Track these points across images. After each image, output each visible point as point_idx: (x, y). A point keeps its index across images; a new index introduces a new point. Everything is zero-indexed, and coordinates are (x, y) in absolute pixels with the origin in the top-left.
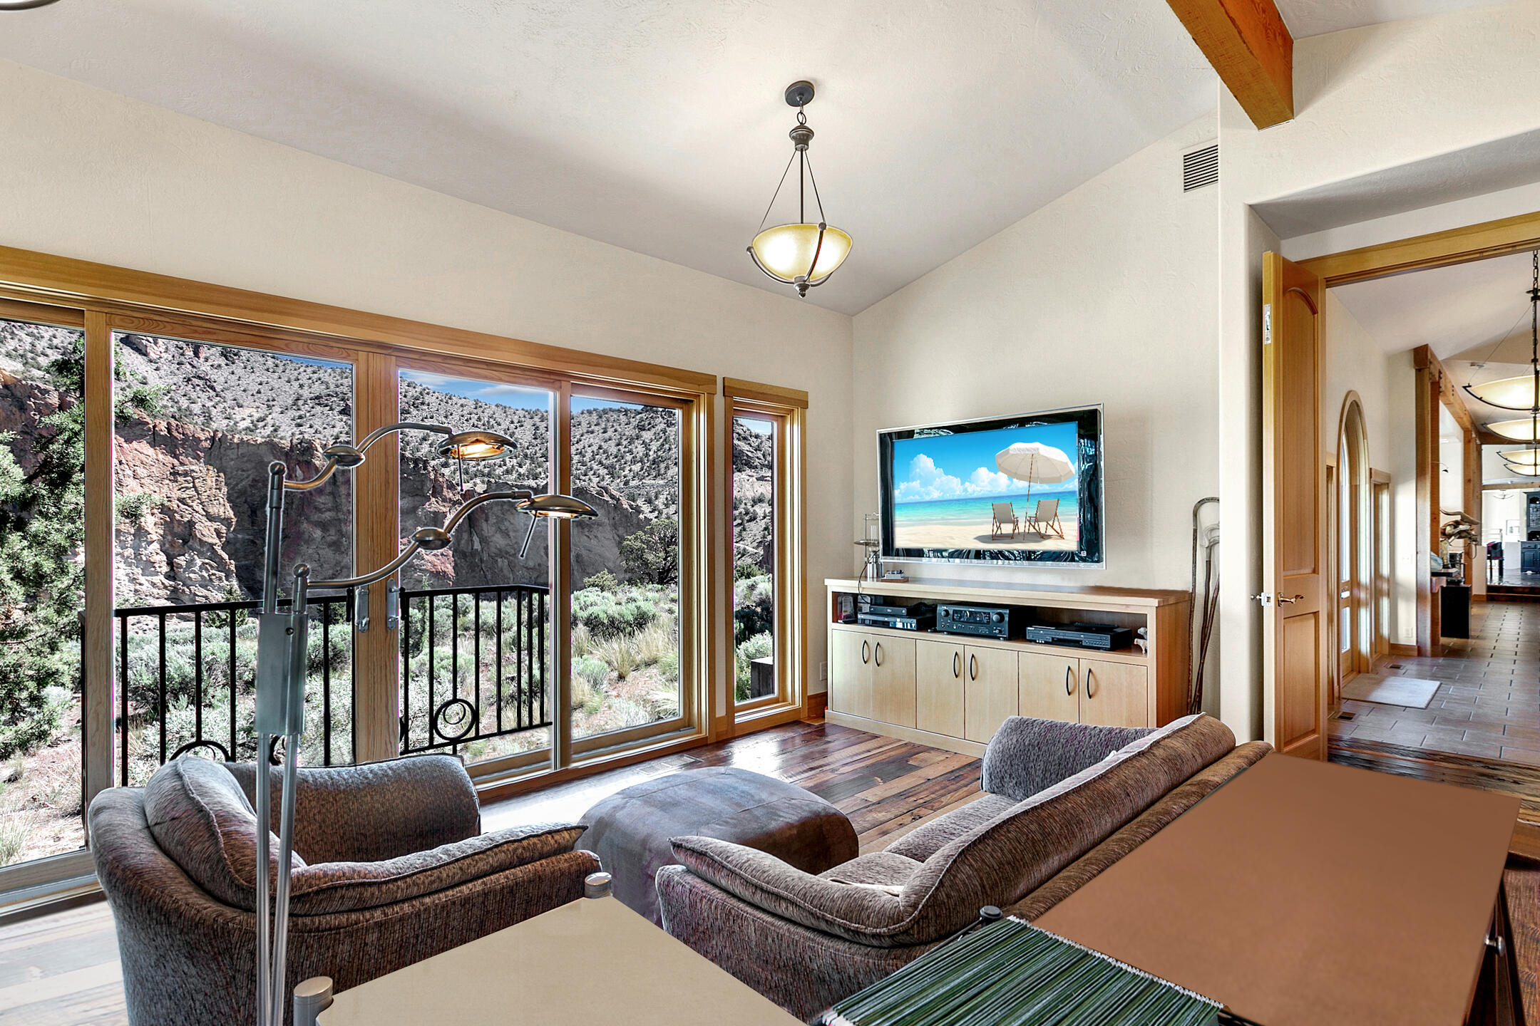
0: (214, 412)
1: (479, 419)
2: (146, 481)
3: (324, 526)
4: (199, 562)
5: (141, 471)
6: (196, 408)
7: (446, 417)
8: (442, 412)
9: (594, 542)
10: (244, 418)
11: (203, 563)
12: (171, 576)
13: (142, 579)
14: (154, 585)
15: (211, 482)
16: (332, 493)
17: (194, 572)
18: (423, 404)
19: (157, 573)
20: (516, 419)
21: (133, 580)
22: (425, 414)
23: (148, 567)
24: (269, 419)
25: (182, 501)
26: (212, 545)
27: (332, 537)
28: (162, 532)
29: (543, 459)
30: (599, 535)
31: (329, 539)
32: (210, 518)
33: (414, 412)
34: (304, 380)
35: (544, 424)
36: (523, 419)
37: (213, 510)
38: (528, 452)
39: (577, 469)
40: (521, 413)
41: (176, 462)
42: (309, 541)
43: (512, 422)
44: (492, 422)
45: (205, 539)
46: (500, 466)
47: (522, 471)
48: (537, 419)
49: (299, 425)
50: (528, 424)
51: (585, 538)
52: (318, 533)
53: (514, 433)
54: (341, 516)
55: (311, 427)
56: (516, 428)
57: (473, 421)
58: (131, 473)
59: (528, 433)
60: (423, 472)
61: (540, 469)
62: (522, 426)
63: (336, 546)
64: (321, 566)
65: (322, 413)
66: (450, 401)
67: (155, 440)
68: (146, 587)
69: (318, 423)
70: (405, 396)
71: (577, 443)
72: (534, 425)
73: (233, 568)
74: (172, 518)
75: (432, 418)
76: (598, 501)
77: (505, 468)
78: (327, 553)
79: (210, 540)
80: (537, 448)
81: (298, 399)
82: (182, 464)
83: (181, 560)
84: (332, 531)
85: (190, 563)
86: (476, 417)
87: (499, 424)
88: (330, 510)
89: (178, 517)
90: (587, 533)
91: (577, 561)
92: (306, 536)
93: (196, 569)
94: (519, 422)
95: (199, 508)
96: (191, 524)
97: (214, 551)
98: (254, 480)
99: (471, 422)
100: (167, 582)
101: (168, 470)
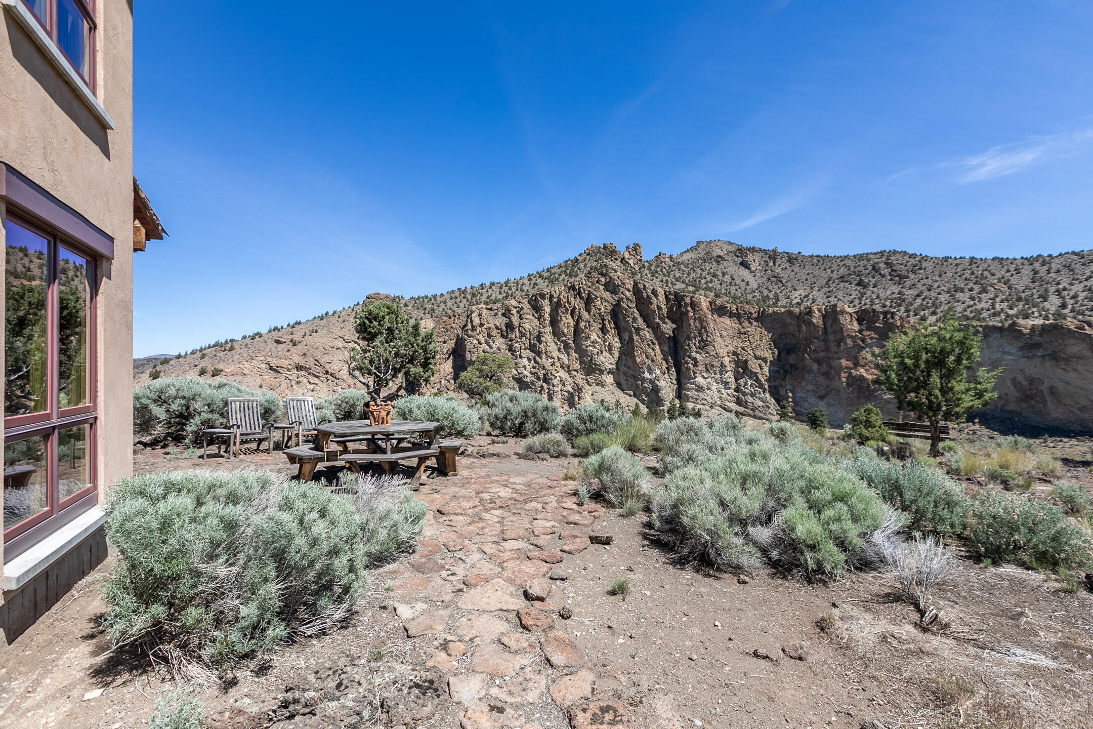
0: (780, 295)
1: (973, 273)
2: (726, 338)
3: (819, 362)
4: (749, 383)
5: (724, 333)
6: (771, 295)
7: (940, 276)
8: (937, 273)
9: (1072, 375)
10: (796, 296)
11: (752, 384)
12: (737, 390)
13: (723, 391)
14: (728, 394)
15: (757, 337)
16: (824, 340)
17: (747, 388)
18: (920, 269)
19: (729, 388)
20: (1012, 268)
21: (719, 392)
22: (921, 276)
23: (726, 384)
24: (811, 296)
25: (743, 348)
26: (756, 373)
27: (825, 368)
28: (734, 366)
29: (1041, 299)
30: (1079, 368)
31: (822, 370)
32: (756, 357)
33: (912, 276)
34: (835, 267)
35: (1046, 268)
36: (1021, 267)
37: (758, 353)
38: (1023, 295)
39: (1082, 305)
40: (1019, 262)
41: (740, 327)
42: (810, 371)
43: (1008, 271)
44: (986, 273)
45: (753, 370)
46: (988, 310)
47: (1011, 312)
48: (1037, 265)
49: (828, 297)
50: (1027, 271)
51: (1061, 370)
52: (815, 367)
53: (1009, 280)
54: (830, 355)
55: (836, 297)
56: (1012, 275)
57: (967, 274)
58: (718, 334)
59: (1024, 278)
60: (891, 321)
61: (1035, 310)
62: (1019, 273)
63: (827, 375)
64: (818, 388)
65: (844, 287)
66: (945, 264)
67: (731, 315)
68: (725, 395)
69: (840, 294)
70: (906, 266)
71: (1086, 280)
72: (1033, 270)
73: (766, 387)
74: (738, 358)
75: (927, 278)
76: (1077, 335)
77: (992, 311)
78: (821, 380)
79: (755, 371)
80: (1034, 291)
81: (829, 280)
82: (743, 328)
83: (742, 381)
84: (825, 365)
85: (746, 384)
86: (970, 272)
87: (993, 275)
88: (823, 351)
89: (740, 358)
90: (1063, 367)
91: (1051, 393)
92: (808, 368)
93: (748, 387)
94: (1016, 270)
95: (751, 352)
96: (746, 361)
97: (757, 377)
98: (780, 334)
99: (964, 277)
100: (735, 394)
101: (736, 332)
